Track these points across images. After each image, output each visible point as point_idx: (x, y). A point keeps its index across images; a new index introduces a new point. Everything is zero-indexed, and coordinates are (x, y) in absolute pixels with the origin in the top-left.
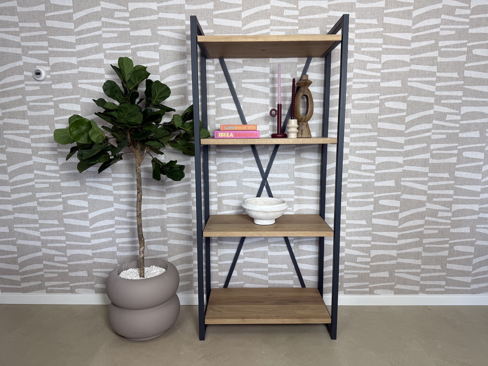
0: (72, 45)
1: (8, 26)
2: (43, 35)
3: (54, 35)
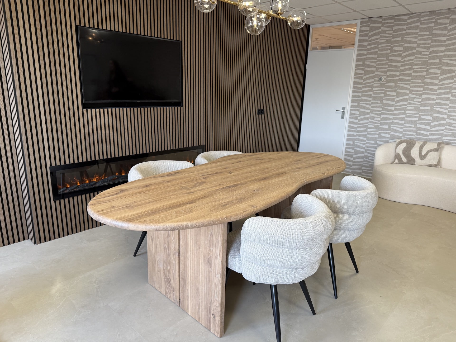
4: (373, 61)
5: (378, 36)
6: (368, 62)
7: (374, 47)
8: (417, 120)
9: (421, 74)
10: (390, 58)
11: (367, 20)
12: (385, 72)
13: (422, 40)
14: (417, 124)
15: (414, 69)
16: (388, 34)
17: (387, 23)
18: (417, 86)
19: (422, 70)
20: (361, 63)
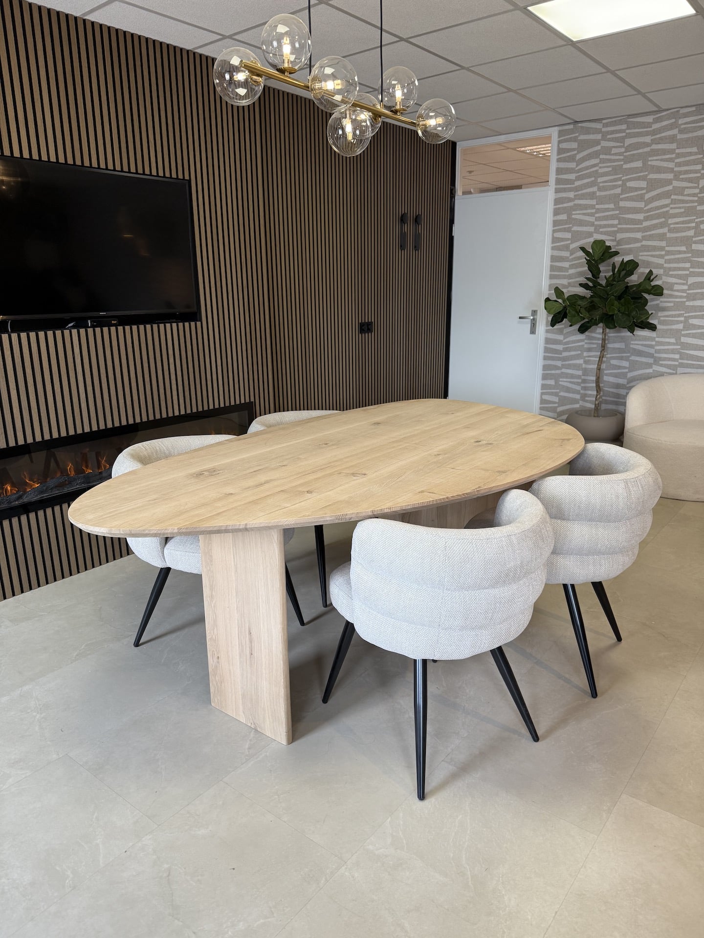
0: (639, 222)
1: (586, 209)
2: (615, 214)
3: (625, 214)
4: (589, 211)
5: (596, 159)
6: (577, 215)
7: (588, 183)
8: (681, 328)
9: (684, 234)
10: (622, 204)
11: (571, 127)
12: (613, 234)
13: (684, 165)
14: (682, 337)
15: (671, 224)
16: (615, 154)
17: (613, 132)
18: (678, 259)
19: (686, 225)
20: (563, 217)
